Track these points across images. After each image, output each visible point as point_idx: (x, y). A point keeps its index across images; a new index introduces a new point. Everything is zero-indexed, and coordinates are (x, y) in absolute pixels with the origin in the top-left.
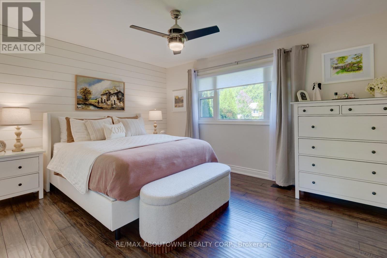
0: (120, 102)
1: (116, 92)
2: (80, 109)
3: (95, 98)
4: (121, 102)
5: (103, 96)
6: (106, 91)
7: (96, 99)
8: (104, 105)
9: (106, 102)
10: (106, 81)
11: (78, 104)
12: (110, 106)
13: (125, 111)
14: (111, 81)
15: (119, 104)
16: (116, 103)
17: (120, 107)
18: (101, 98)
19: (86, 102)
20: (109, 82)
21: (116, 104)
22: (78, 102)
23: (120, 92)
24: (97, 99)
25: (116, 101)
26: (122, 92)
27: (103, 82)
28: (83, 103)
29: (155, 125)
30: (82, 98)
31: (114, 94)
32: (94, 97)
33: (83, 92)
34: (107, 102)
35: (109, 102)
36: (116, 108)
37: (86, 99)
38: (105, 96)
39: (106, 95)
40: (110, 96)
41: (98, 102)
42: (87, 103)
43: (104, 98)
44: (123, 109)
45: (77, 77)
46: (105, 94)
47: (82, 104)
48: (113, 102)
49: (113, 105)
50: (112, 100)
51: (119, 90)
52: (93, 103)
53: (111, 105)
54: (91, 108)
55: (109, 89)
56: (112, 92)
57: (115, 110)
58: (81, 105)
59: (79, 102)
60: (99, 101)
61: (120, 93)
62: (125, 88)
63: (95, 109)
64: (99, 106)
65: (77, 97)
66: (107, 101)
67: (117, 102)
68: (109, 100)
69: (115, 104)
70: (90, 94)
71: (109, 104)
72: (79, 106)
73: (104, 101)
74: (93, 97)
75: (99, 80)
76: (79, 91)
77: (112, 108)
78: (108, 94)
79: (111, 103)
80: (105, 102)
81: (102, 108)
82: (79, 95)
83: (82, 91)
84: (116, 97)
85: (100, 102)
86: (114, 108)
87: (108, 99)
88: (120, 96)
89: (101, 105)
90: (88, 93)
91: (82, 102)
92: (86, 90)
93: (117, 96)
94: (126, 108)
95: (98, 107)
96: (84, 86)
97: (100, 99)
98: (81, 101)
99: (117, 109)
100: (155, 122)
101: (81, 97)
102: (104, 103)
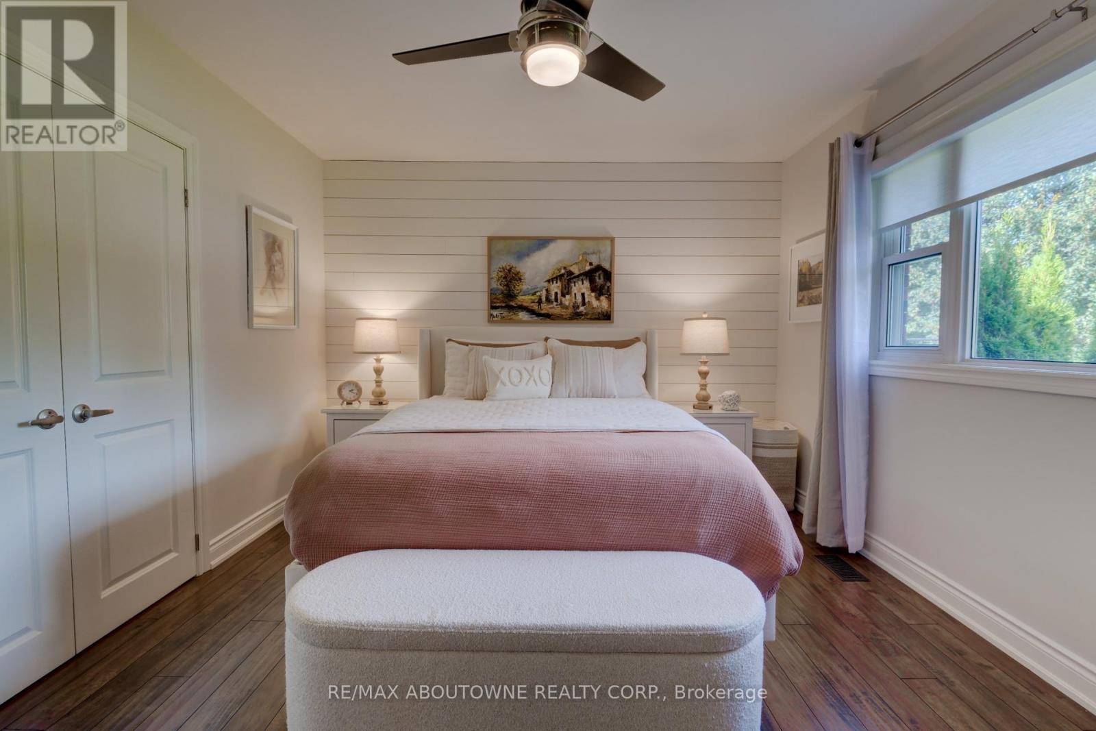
0: (598, 298)
1: (588, 268)
2: (496, 319)
3: (531, 292)
4: (602, 298)
5: (553, 283)
6: (559, 270)
7: (534, 294)
8: (553, 308)
9: (559, 301)
10: (559, 241)
11: (493, 308)
12: (570, 310)
13: (613, 322)
14: (574, 241)
15: (595, 303)
16: (587, 300)
17: (599, 311)
18: (547, 290)
19: (511, 301)
20: (568, 244)
21: (587, 305)
22: (492, 302)
23: (599, 268)
24: (536, 292)
25: (586, 296)
26: (606, 266)
27: (552, 246)
28: (503, 305)
29: (704, 368)
30: (502, 293)
31: (580, 275)
32: (530, 287)
33: (504, 278)
34: (563, 299)
35: (567, 300)
36: (586, 314)
37: (510, 295)
38: (557, 282)
39: (560, 281)
40: (569, 281)
41: (540, 302)
42: (513, 304)
43: (556, 288)
44: (606, 317)
45: (491, 240)
46: (556, 278)
47: (502, 307)
48: (579, 299)
49: (578, 307)
50: (575, 294)
51: (595, 263)
52: (525, 304)
53: (573, 307)
54: (523, 315)
55: (566, 263)
56: (576, 270)
57: (583, 319)
58: (500, 310)
59: (495, 303)
60: (540, 296)
61: (600, 272)
62: (616, 254)
63: (530, 319)
64: (542, 310)
65: (491, 290)
66: (563, 295)
67: (591, 297)
68: (568, 294)
69: (584, 304)
70: (520, 279)
71: (567, 303)
72: (495, 313)
73: (553, 297)
74: (528, 288)
75: (543, 243)
76: (494, 275)
77: (576, 316)
78: (565, 276)
79: (574, 300)
80: (556, 300)
81: (548, 316)
82: (495, 285)
83: (500, 274)
84: (587, 284)
85: (544, 299)
86: (582, 315)
87: (566, 291)
88: (599, 278)
89: (545, 308)
90: (516, 280)
91: (500, 303)
92: (510, 271)
93: (592, 281)
94: (616, 316)
95: (538, 315)
96: (504, 262)
97: (544, 292)
98: (498, 299)
99: (589, 317)
100: (704, 358)
101: (499, 289)
102: (555, 303)
